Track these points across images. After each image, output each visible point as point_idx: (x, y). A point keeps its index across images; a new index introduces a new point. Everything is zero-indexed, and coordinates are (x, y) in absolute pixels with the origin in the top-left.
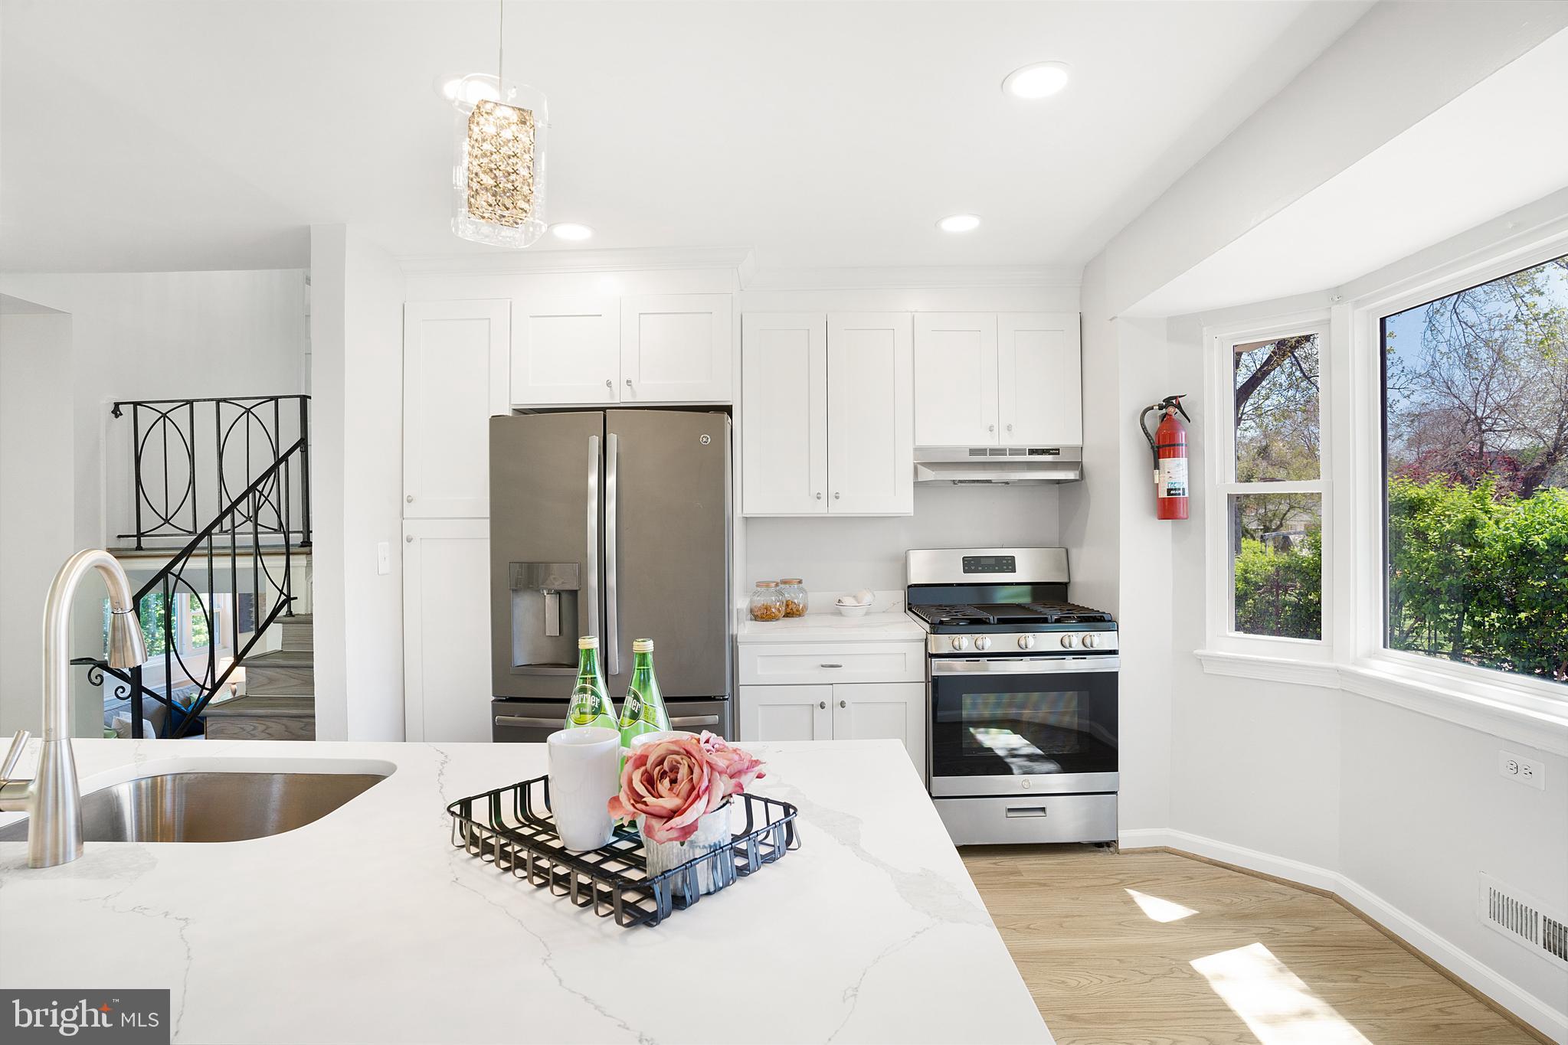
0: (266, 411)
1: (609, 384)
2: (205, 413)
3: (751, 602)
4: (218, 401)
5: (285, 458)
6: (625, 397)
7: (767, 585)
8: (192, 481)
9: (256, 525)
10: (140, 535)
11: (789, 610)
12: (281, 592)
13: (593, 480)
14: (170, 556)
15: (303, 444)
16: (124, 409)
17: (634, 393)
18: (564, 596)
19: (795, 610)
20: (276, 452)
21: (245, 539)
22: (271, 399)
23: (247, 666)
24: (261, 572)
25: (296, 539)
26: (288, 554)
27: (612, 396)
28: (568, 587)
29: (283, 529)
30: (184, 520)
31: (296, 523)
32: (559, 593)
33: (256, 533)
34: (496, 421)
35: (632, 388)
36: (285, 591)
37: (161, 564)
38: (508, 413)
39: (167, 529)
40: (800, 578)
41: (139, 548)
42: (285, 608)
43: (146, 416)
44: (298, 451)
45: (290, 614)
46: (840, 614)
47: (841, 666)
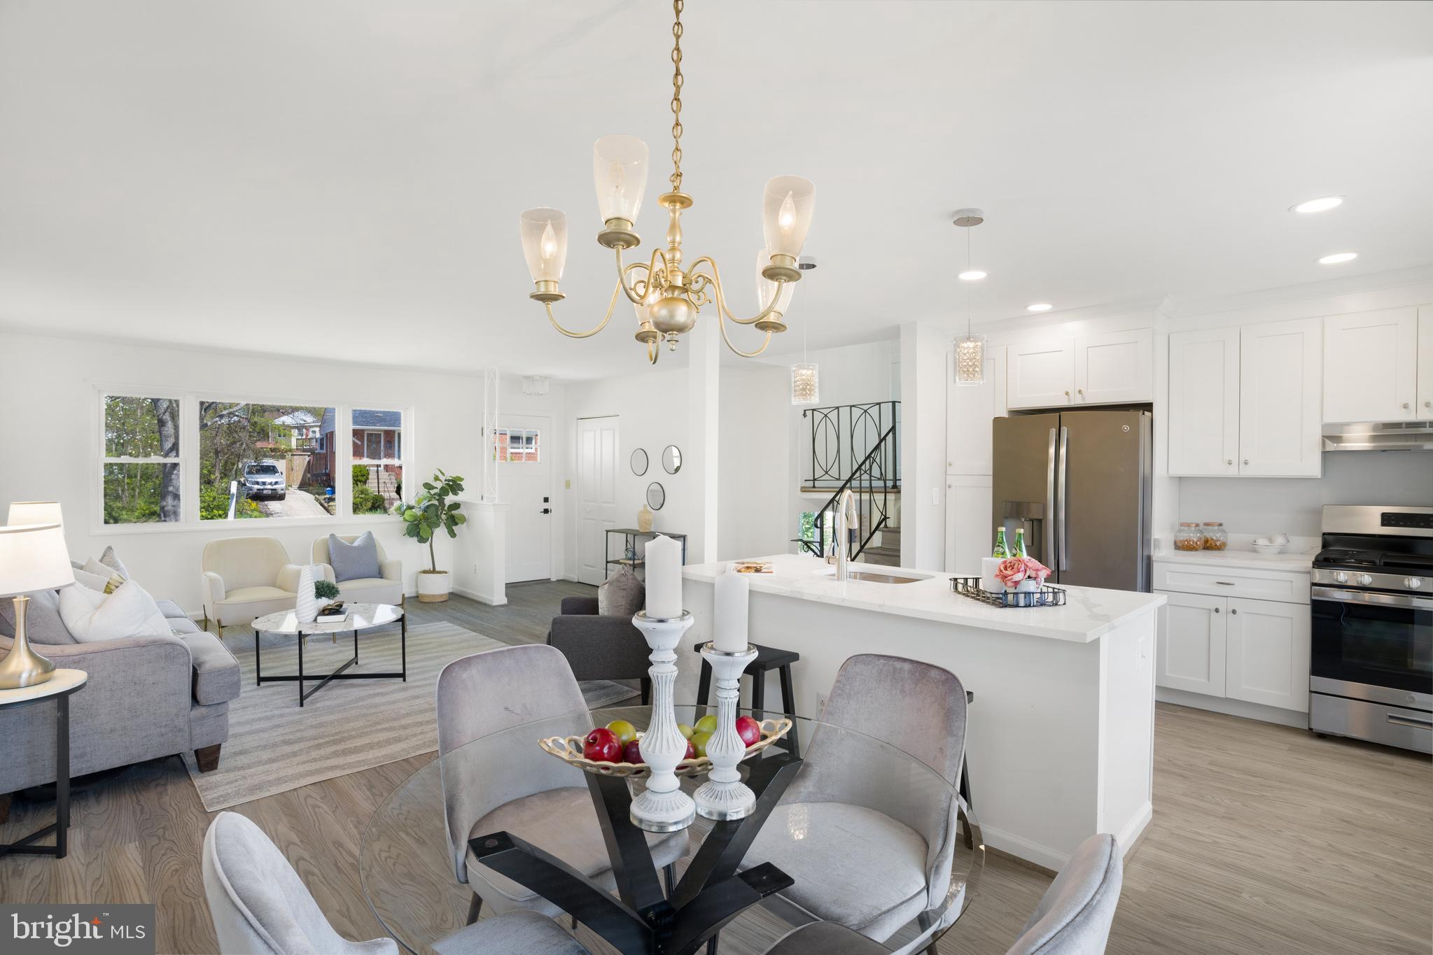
0: (874, 411)
1: (1067, 393)
2: (845, 412)
3: (1176, 536)
4: (851, 407)
5: (884, 438)
6: (1077, 401)
7: (1189, 525)
8: (838, 451)
9: (871, 476)
10: (814, 480)
11: (1208, 545)
12: (882, 513)
13: (1052, 451)
14: (835, 491)
15: (893, 429)
16: (809, 413)
17: (1083, 399)
18: (1035, 523)
19: (1213, 545)
20: (879, 435)
21: (866, 484)
22: (878, 404)
23: (865, 553)
24: (873, 502)
25: (890, 484)
26: (886, 493)
27: (1069, 400)
28: (1036, 517)
29: (883, 478)
30: (834, 472)
31: (890, 476)
32: (1032, 520)
33: (871, 480)
34: (997, 421)
35: (1082, 396)
36: (884, 513)
37: (830, 496)
38: (1005, 415)
39: (826, 477)
40: (1221, 522)
41: (814, 487)
42: (884, 523)
43: (818, 416)
44: (891, 434)
45: (886, 526)
46: (1255, 551)
47: (1233, 584)
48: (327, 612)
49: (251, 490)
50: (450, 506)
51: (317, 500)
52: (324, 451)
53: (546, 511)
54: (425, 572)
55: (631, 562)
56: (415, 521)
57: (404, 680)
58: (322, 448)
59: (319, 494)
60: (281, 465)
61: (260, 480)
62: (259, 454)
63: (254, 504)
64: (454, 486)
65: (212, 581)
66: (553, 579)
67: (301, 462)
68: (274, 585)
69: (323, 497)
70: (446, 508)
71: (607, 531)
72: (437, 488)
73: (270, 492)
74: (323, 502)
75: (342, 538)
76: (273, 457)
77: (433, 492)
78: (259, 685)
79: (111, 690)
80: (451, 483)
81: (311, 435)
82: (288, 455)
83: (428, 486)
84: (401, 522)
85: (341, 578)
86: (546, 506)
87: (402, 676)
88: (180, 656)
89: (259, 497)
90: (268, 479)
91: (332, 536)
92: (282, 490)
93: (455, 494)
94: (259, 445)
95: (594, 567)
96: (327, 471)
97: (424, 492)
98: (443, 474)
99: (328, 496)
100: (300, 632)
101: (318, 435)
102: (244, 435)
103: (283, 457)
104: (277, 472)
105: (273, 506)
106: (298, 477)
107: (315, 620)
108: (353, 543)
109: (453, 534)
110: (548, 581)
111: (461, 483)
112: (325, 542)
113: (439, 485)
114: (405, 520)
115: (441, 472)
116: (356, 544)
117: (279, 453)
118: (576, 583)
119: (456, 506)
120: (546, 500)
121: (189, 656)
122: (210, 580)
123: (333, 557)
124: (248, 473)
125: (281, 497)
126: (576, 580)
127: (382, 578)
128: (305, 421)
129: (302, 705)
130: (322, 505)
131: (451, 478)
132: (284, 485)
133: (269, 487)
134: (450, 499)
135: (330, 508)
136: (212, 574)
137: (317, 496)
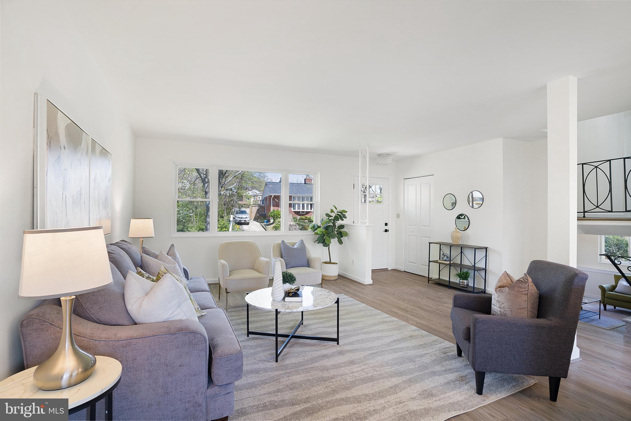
10: (584, 212)
30: (606, 206)
39: (598, 210)
41: (584, 217)
43: (588, 168)
48: (291, 295)
49: (237, 220)
50: (339, 227)
51: (261, 225)
52: (264, 205)
53: (386, 231)
54: (325, 263)
55: (449, 262)
56: (322, 234)
57: (338, 344)
58: (263, 204)
59: (262, 223)
60: (248, 210)
61: (240, 216)
62: (241, 206)
63: (238, 226)
64: (341, 216)
65: (223, 266)
66: (389, 269)
67: (255, 209)
68: (253, 268)
69: (264, 224)
70: (337, 227)
71: (430, 243)
72: (332, 216)
73: (244, 221)
74: (263, 226)
75: (288, 243)
76: (245, 207)
77: (330, 218)
78: (248, 336)
79: (149, 371)
80: (340, 214)
81: (258, 199)
82: (250, 207)
83: (327, 215)
84: (313, 235)
85: (288, 267)
86: (386, 228)
87: (337, 340)
88: (200, 343)
89: (240, 223)
90: (244, 216)
91: (283, 241)
92: (248, 221)
93: (342, 220)
94: (240, 202)
95: (415, 263)
96: (265, 213)
97: (326, 218)
98: (336, 209)
99: (265, 223)
100: (276, 310)
101: (261, 199)
102: (235, 198)
103: (249, 207)
104: (246, 213)
105: (245, 227)
106: (254, 215)
107: (284, 299)
108: (293, 246)
109: (341, 242)
110: (386, 270)
111: (345, 214)
112: (279, 245)
113: (333, 215)
114: (317, 234)
115: (335, 207)
116: (295, 247)
117: (248, 206)
118: (403, 271)
119: (342, 227)
120: (386, 224)
121: (206, 342)
122: (222, 265)
123: (283, 255)
124: (236, 213)
125: (248, 224)
126: (403, 270)
127: (309, 267)
128: (256, 193)
129: (277, 361)
130: (263, 227)
131: (340, 211)
132: (249, 219)
133: (244, 219)
134: (340, 222)
135: (266, 229)
136: (223, 261)
137: (261, 223)
